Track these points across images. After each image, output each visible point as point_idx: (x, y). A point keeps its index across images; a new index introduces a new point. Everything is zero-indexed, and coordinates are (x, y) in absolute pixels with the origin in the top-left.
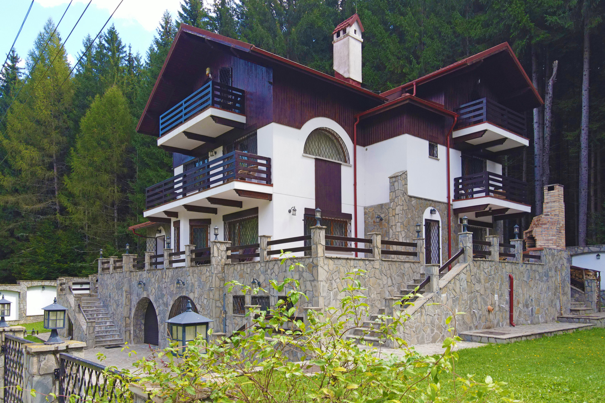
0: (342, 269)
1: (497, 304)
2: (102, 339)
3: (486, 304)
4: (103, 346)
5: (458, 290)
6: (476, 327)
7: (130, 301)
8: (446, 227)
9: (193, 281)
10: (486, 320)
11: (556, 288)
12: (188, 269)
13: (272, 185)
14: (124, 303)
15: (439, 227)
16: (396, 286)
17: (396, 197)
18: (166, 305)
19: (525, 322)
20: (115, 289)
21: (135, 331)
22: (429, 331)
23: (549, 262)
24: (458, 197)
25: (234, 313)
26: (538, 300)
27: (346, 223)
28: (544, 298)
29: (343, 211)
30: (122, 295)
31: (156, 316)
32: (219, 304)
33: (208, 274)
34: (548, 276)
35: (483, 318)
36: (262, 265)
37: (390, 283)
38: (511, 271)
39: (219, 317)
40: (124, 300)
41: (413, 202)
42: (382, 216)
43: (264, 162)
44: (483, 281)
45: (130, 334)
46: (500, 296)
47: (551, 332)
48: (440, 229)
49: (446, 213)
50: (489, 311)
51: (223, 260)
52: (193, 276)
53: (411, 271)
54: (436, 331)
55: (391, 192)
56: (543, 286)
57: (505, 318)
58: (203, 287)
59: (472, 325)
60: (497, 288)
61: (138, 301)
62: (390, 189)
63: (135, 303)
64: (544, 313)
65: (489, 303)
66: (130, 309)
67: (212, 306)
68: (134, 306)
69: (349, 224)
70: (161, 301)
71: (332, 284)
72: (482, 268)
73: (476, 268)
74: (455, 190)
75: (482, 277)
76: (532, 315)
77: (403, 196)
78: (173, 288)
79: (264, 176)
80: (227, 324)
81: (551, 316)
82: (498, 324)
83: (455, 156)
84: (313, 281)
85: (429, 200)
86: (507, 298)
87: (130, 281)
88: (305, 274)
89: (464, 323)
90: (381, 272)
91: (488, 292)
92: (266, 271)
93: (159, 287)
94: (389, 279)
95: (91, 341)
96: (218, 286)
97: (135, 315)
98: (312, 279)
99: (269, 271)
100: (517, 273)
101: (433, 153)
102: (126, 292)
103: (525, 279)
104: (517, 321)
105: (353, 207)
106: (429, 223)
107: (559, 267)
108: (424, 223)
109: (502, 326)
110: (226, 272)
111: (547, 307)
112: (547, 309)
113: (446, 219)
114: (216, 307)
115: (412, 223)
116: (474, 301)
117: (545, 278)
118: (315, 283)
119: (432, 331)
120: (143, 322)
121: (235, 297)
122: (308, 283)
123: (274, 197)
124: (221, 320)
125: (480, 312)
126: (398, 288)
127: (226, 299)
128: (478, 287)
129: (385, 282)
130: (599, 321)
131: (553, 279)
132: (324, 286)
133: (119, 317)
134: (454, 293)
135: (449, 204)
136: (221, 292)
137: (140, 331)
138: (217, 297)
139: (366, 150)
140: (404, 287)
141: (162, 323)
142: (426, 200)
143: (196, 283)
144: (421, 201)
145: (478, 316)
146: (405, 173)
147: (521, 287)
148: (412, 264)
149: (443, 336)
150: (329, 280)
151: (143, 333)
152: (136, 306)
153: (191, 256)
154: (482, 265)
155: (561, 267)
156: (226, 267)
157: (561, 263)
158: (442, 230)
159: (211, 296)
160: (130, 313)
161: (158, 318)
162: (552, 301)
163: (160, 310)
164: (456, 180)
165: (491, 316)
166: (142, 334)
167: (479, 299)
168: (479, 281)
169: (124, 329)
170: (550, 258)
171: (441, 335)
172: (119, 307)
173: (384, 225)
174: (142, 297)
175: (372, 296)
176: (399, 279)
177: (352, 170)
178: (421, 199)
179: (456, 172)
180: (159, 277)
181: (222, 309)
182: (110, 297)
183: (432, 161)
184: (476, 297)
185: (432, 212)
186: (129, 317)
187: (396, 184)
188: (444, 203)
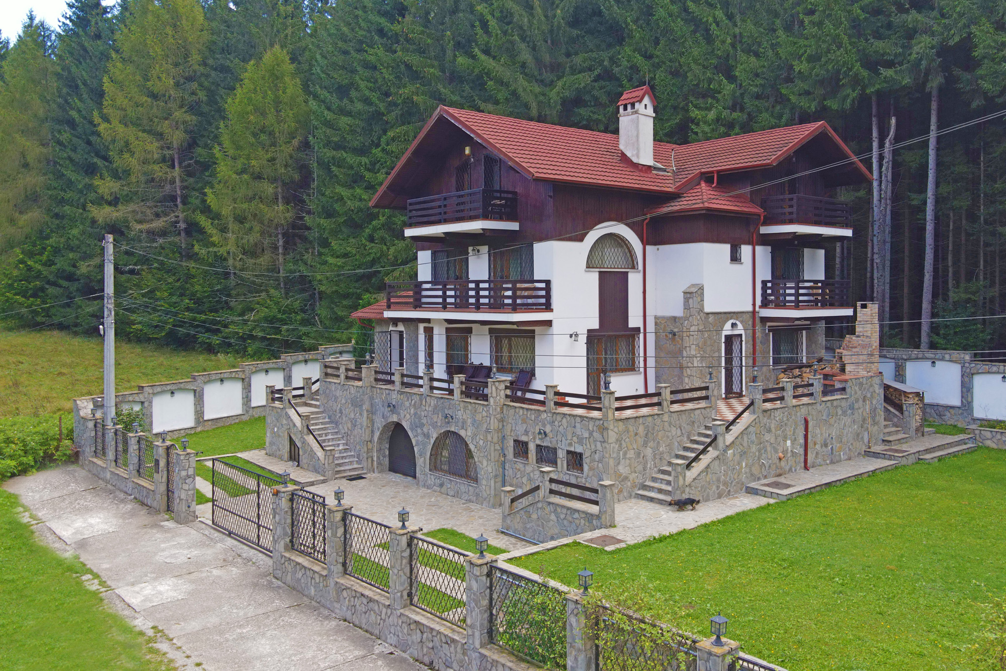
0: (631, 428)
1: (790, 449)
2: (342, 468)
3: (776, 451)
4: (344, 477)
5: (745, 444)
6: (765, 477)
7: (372, 422)
8: (751, 339)
9: (464, 417)
10: (777, 467)
11: (864, 420)
12: (457, 402)
13: (552, 310)
14: (365, 424)
15: (741, 341)
16: (685, 436)
17: (690, 316)
18: (427, 436)
19: (822, 463)
20: (350, 406)
21: (378, 458)
22: (714, 488)
23: (856, 393)
24: (765, 304)
25: (515, 457)
26: (840, 438)
27: (633, 337)
28: (847, 434)
29: (631, 325)
30: (361, 414)
31: (413, 447)
32: (498, 447)
33: (484, 414)
34: (853, 408)
35: (774, 467)
36: (549, 415)
37: (679, 433)
38: (807, 412)
39: (498, 461)
40: (364, 420)
41: (710, 319)
42: (676, 330)
43: (543, 285)
44: (773, 430)
45: (373, 461)
46: (794, 441)
47: (840, 480)
48: (744, 343)
49: (750, 323)
50: (780, 459)
51: (502, 400)
52: (465, 411)
53: (702, 417)
54: (721, 487)
55: (685, 309)
56: (847, 420)
57: (799, 462)
58: (478, 426)
59: (761, 475)
60: (789, 433)
61: (384, 424)
62: (684, 305)
63: (379, 423)
64: (847, 449)
65: (780, 449)
66: (373, 432)
67: (490, 449)
68: (378, 429)
69: (637, 339)
70: (419, 431)
71: (621, 444)
72: (772, 417)
73: (766, 419)
74: (762, 295)
75: (773, 426)
76: (832, 453)
77: (699, 314)
78: (438, 419)
79: (543, 301)
80: (507, 467)
81: (856, 451)
82: (790, 470)
83: (763, 253)
84: (604, 442)
85: (730, 313)
86: (802, 441)
87: (371, 398)
88: (595, 434)
89: (752, 475)
90: (670, 424)
91: (780, 439)
92: (553, 422)
93: (415, 414)
94: (679, 429)
95: (330, 472)
96: (496, 428)
97: (379, 439)
98: (603, 440)
99: (556, 422)
100: (814, 413)
101: (735, 258)
102: (367, 411)
103: (824, 418)
104: (814, 463)
105: (642, 319)
106: (729, 339)
107: (869, 395)
108: (723, 340)
109: (795, 470)
110: (505, 412)
111: (852, 442)
112: (852, 444)
113: (750, 332)
114: (495, 450)
115: (709, 343)
116: (763, 451)
117: (849, 412)
118: (606, 445)
119: (718, 487)
120: (387, 446)
121: (515, 441)
122: (599, 444)
123: (554, 324)
124: (500, 464)
125: (770, 461)
126: (688, 437)
127: (505, 442)
128: (767, 437)
129: (674, 433)
130: (904, 458)
131: (860, 411)
132: (614, 448)
133: (358, 439)
134: (741, 447)
135: (754, 312)
136: (500, 434)
137: (384, 457)
138: (495, 440)
139: (658, 249)
140: (694, 436)
141: (421, 455)
142: (725, 313)
143: (469, 421)
144: (720, 316)
145: (767, 466)
146: (701, 288)
147: (819, 427)
148: (703, 410)
149: (729, 491)
150: (619, 441)
151: (387, 459)
152: (381, 429)
153: (462, 388)
154: (773, 414)
155: (872, 395)
156: (505, 407)
157: (871, 390)
158: (746, 344)
159: (489, 438)
160: (372, 436)
161: (415, 449)
162: (858, 435)
163: (417, 441)
164: (764, 283)
165: (783, 463)
166: (386, 461)
167: (769, 449)
168: (769, 431)
169: (365, 455)
170: (857, 388)
171: (727, 490)
172: (356, 428)
173: (678, 342)
174: (390, 420)
175: (661, 449)
176: (688, 428)
177: (640, 276)
178: (721, 313)
179: (765, 272)
180: (416, 402)
181: (500, 451)
182: (341, 412)
183: (736, 267)
184: (765, 447)
185: (734, 325)
186: (370, 441)
187: (691, 301)
188: (748, 312)
